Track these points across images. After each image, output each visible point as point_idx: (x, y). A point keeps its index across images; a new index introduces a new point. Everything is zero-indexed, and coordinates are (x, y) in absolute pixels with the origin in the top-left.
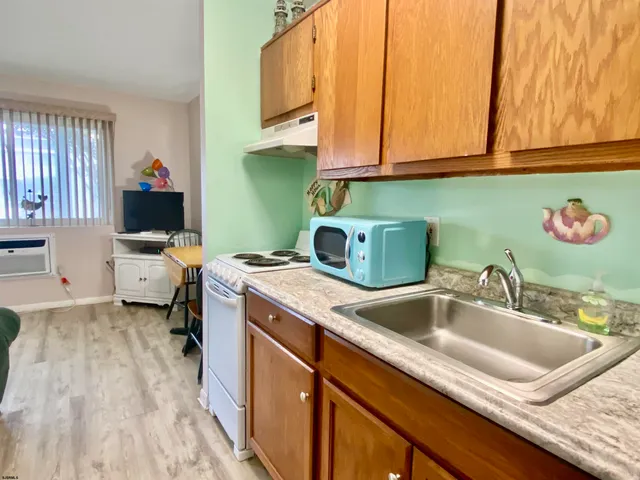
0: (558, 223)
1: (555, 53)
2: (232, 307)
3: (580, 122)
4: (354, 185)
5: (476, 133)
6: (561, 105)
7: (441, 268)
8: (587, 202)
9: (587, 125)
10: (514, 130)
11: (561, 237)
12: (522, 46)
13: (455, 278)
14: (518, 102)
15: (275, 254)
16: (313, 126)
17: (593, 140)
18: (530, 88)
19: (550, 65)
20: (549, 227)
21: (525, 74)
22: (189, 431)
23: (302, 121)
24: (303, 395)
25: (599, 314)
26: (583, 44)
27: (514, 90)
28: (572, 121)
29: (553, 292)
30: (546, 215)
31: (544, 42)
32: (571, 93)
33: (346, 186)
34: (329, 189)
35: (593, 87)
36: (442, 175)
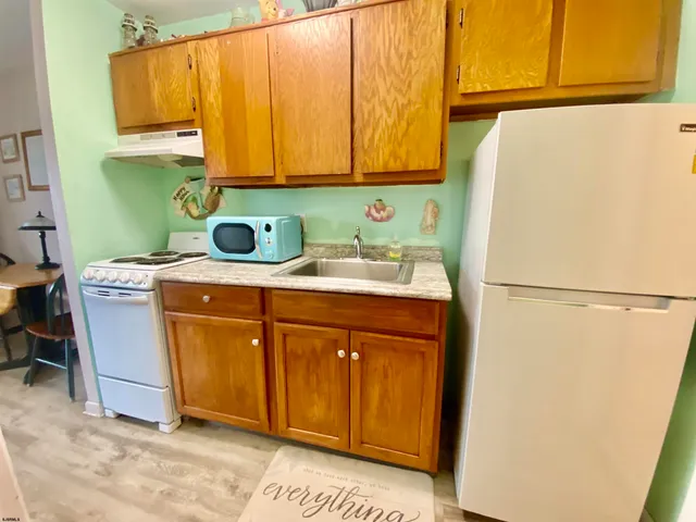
0: (373, 212)
1: (382, 124)
2: (144, 304)
3: (395, 162)
4: (228, 192)
5: (344, 160)
6: (387, 152)
7: (311, 245)
8: (384, 201)
9: (398, 163)
10: (365, 161)
11: (375, 219)
12: (366, 116)
13: (322, 249)
14: (366, 147)
15: (153, 255)
16: (198, 139)
17: (401, 170)
18: (372, 139)
19: (380, 130)
20: (368, 214)
21: (369, 132)
22: (94, 439)
23: (179, 135)
24: (255, 342)
25: (396, 253)
26: (394, 123)
27: (364, 139)
28: (392, 160)
29: (373, 248)
30: (367, 208)
31: (377, 117)
32: (391, 146)
33: (220, 191)
34: (201, 195)
35: (400, 145)
36: (305, 186)
